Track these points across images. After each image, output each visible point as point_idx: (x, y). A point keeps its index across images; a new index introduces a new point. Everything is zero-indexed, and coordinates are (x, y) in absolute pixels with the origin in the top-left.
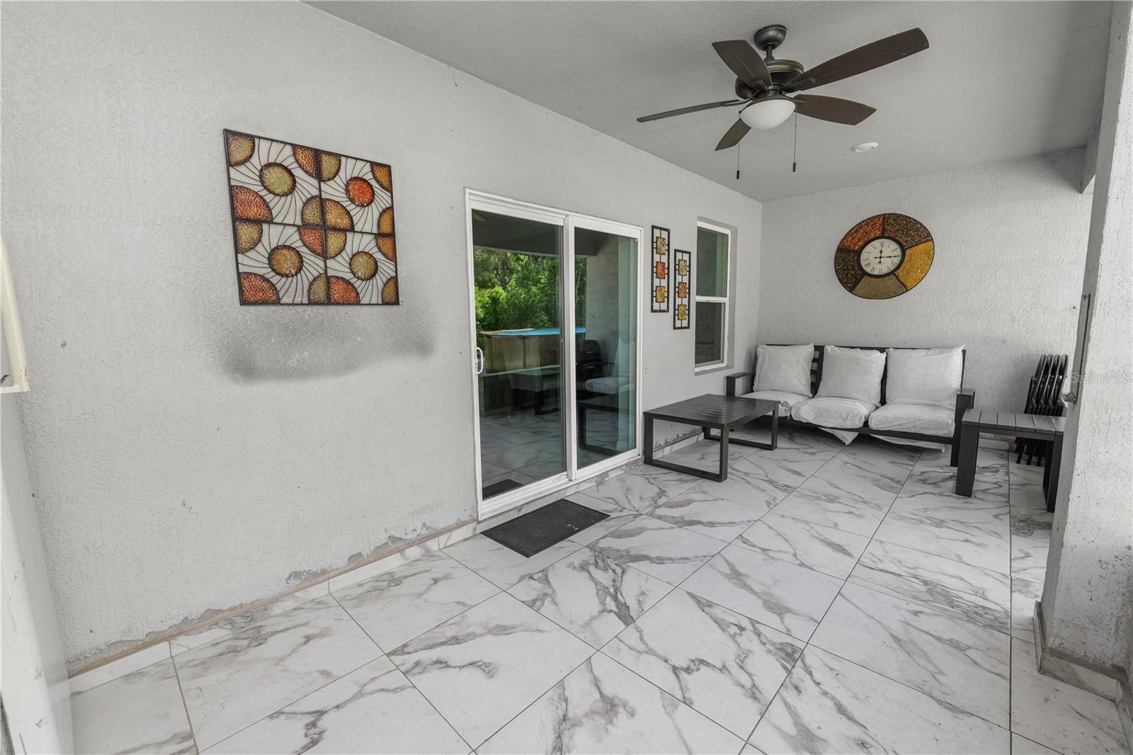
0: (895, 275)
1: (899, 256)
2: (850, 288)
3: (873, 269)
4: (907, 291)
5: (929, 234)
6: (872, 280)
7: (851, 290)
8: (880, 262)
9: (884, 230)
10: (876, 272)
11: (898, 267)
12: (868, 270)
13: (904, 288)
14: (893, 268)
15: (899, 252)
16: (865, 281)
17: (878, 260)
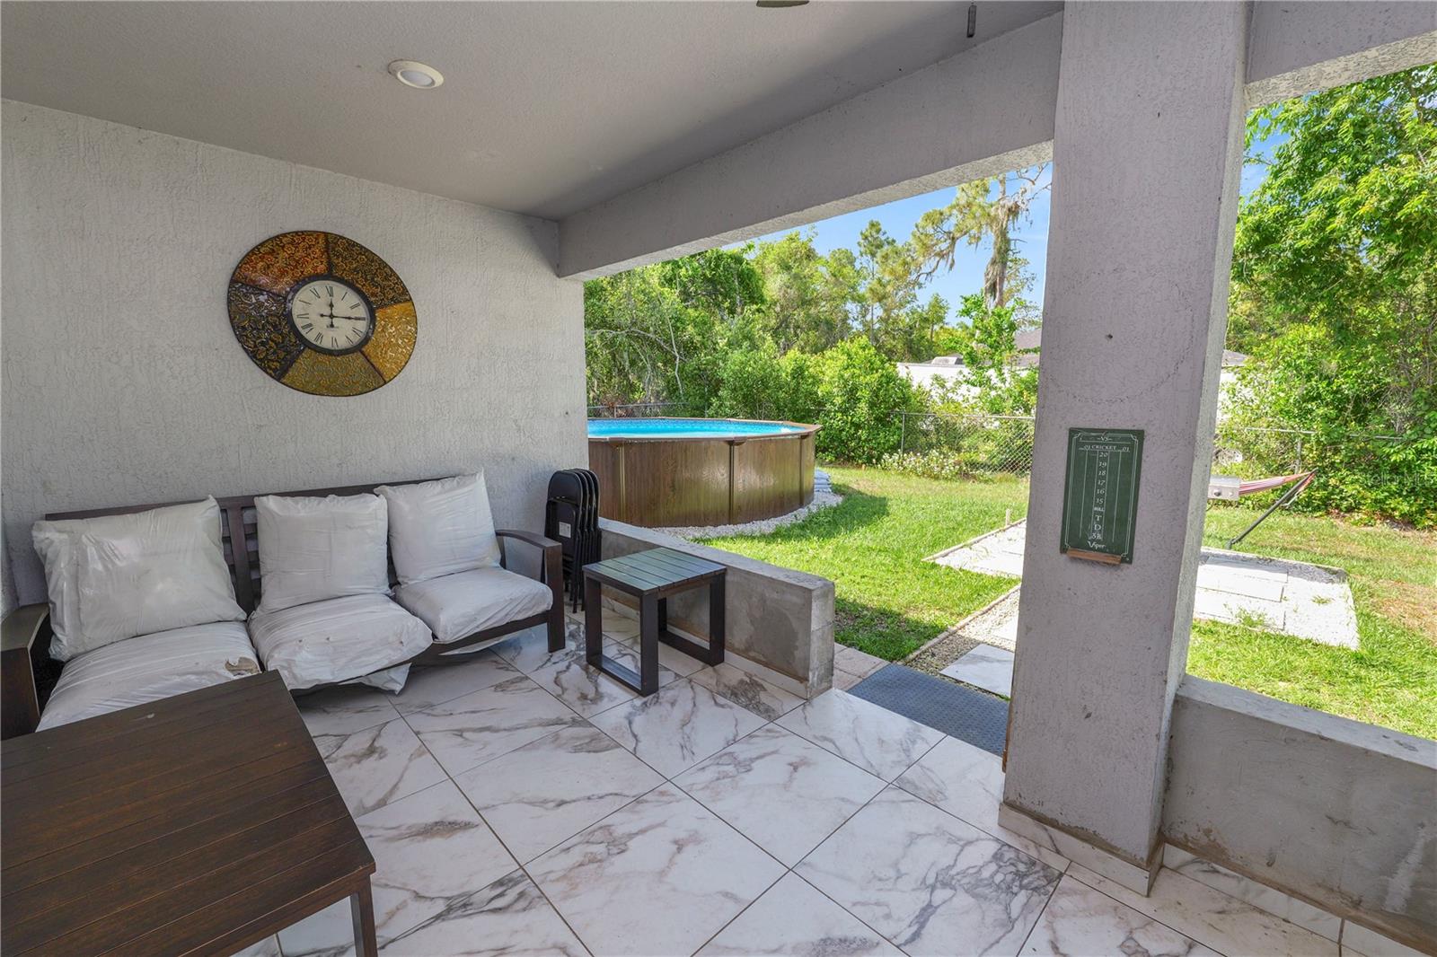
0: (362, 353)
1: (364, 319)
2: (275, 370)
3: (320, 336)
4: (385, 383)
5: (405, 291)
6: (321, 358)
7: (279, 375)
8: (332, 326)
9: (330, 266)
10: (326, 343)
11: (366, 340)
12: (311, 336)
13: (376, 378)
14: (356, 339)
15: (362, 311)
16: (305, 361)
17: (327, 320)
